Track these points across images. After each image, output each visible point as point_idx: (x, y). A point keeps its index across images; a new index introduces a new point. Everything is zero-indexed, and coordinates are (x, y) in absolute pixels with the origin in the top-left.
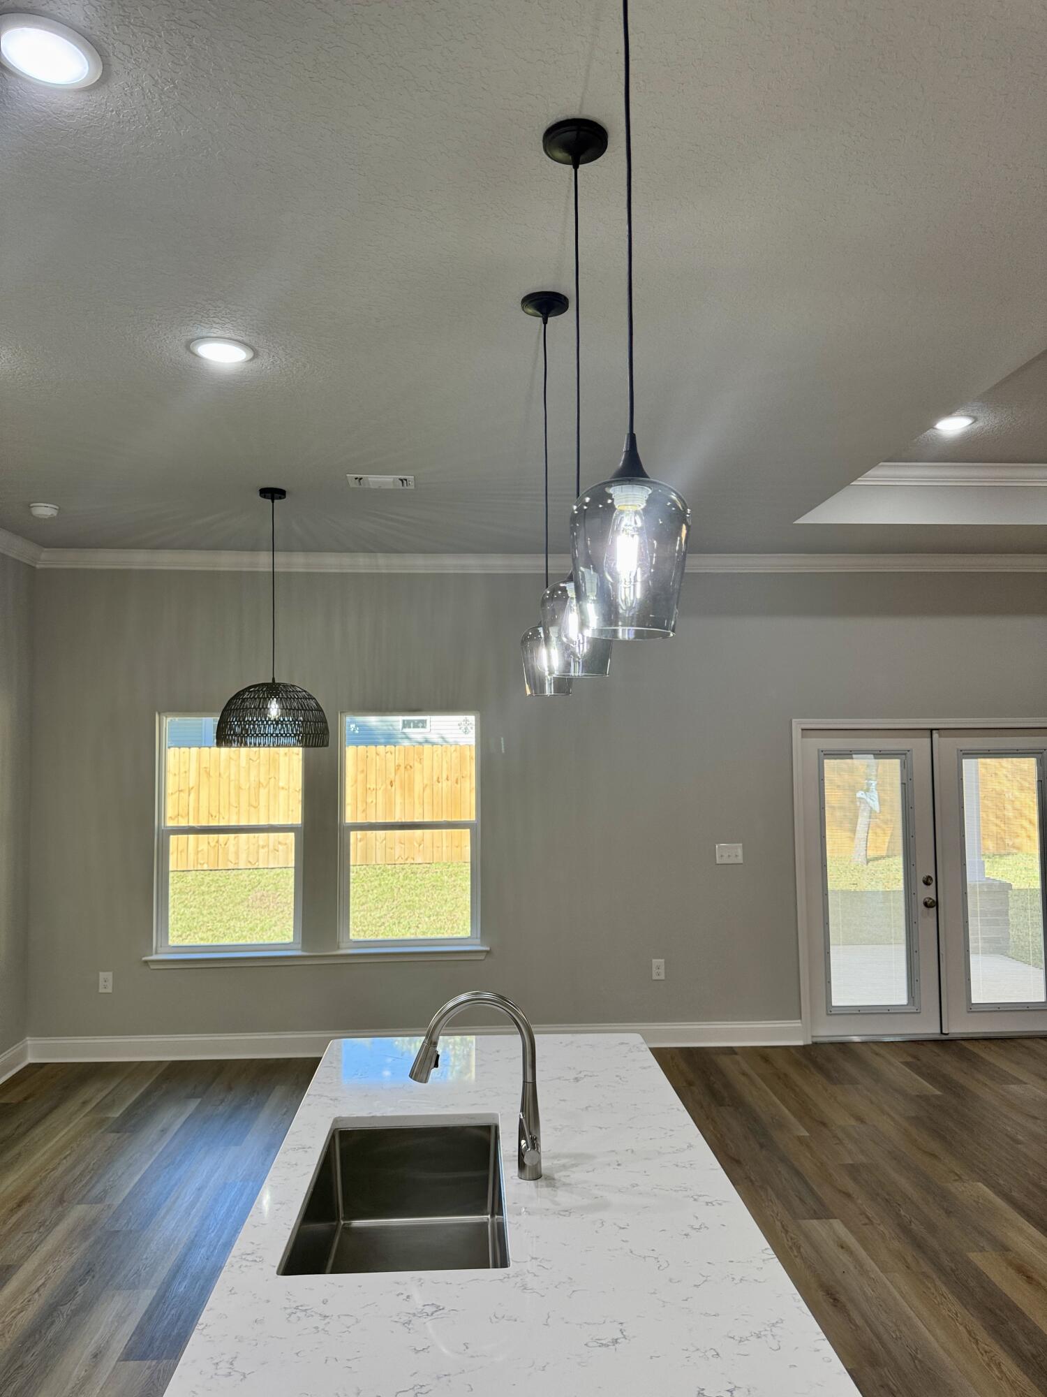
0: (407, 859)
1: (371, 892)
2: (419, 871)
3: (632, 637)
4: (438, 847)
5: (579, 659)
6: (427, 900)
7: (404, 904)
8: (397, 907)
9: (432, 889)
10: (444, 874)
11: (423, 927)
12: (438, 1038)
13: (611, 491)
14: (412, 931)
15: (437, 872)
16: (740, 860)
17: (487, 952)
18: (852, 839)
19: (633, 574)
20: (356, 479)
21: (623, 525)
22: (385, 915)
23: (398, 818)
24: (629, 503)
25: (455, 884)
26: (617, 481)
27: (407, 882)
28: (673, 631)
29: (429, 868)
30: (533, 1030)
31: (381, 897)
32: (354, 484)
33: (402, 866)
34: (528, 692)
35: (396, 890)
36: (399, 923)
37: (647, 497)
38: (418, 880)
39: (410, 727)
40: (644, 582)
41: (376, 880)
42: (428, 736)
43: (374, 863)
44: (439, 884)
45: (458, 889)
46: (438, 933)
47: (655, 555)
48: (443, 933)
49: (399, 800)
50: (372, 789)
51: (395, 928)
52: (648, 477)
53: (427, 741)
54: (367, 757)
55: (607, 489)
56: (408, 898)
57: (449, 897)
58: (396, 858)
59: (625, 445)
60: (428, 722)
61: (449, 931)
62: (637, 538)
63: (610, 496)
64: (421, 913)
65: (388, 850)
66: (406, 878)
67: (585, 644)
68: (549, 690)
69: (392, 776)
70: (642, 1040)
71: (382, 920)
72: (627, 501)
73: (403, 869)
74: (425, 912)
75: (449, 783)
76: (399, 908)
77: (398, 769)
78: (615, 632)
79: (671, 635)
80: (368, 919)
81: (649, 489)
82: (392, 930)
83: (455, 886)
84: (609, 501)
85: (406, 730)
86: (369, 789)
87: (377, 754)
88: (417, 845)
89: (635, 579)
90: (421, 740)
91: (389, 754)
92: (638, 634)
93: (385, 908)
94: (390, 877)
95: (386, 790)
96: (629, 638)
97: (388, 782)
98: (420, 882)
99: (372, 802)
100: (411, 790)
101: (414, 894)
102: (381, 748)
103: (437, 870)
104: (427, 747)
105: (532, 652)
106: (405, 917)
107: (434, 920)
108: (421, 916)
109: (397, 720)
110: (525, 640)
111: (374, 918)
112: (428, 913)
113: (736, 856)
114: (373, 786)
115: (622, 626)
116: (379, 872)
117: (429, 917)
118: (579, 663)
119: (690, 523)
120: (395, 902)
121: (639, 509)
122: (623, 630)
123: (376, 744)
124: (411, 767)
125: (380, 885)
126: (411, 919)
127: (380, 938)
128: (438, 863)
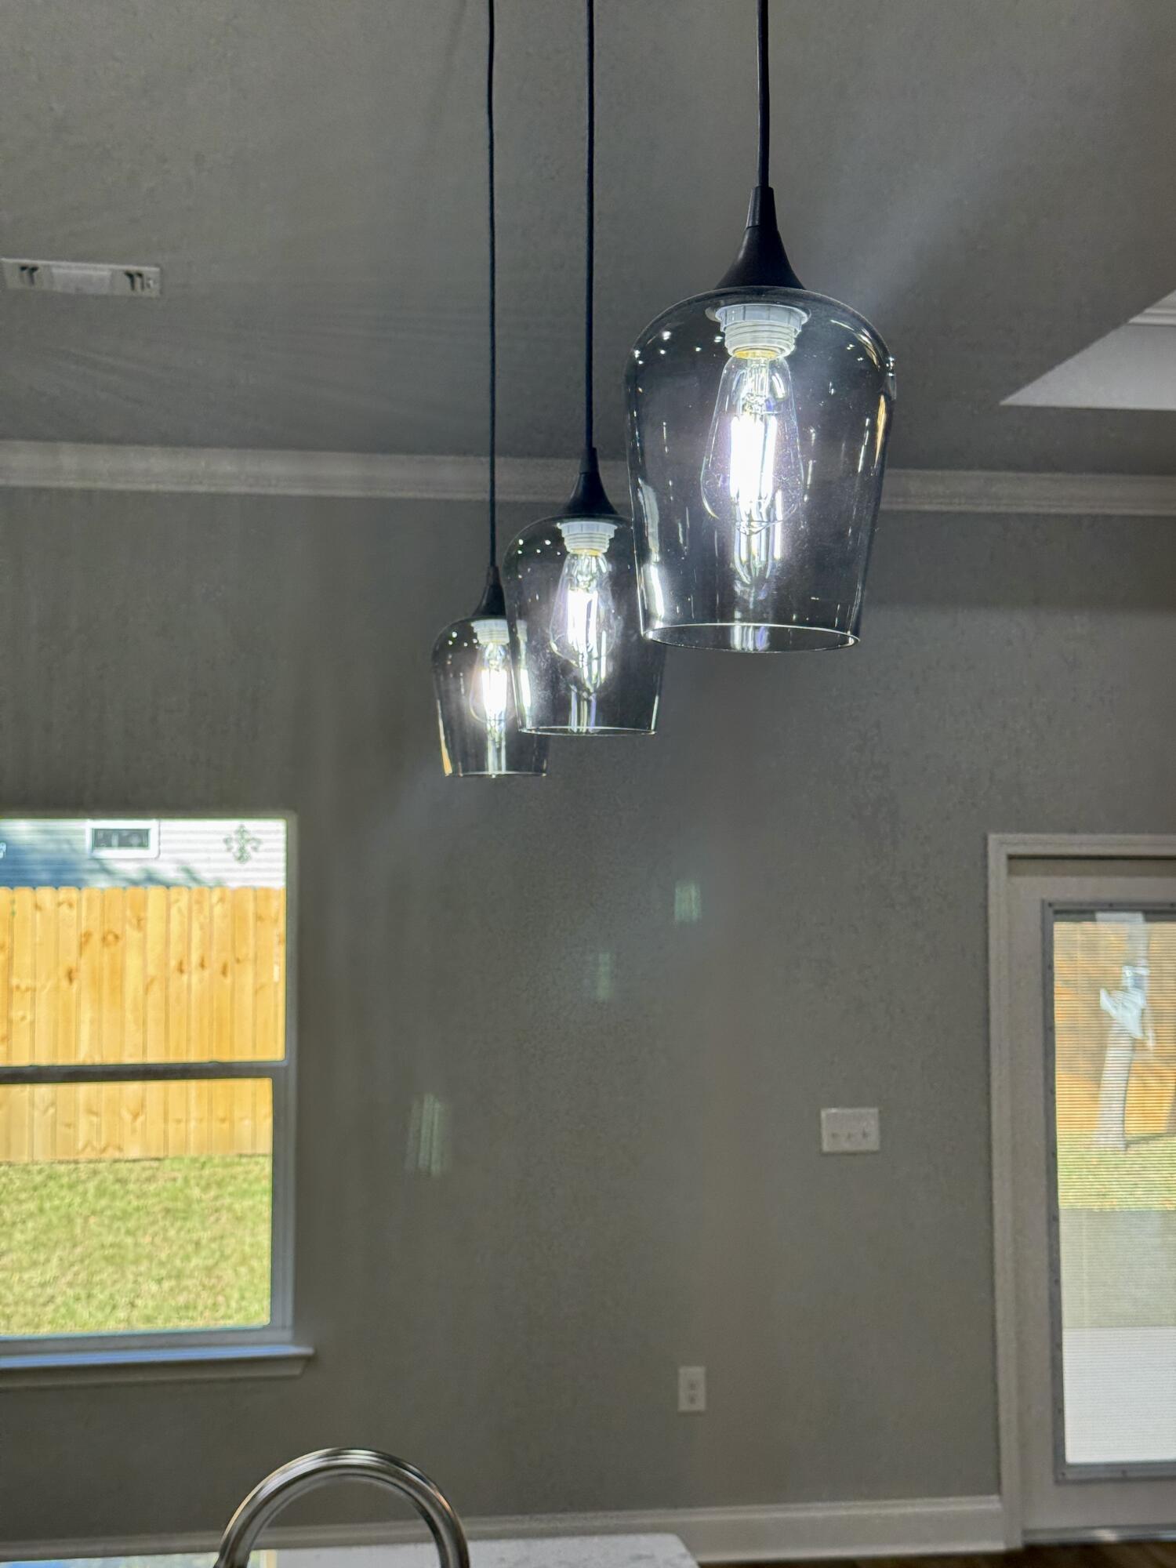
0: (104, 1150)
1: (19, 1226)
2: (133, 1177)
3: (762, 645)
4: (179, 1121)
5: (589, 694)
6: (152, 1243)
7: (97, 1254)
8: (82, 1261)
9: (164, 1218)
10: (192, 1182)
11: (145, 1305)
12: (247, 1558)
13: (718, 315)
14: (121, 1314)
15: (174, 1180)
16: (872, 1143)
17: (308, 1360)
18: (1094, 1098)
19: (765, 504)
20: (23, 268)
21: (743, 394)
22: (56, 1278)
23: (84, 1055)
24: (759, 345)
25: (218, 1203)
26: (736, 293)
27: (103, 1202)
28: (856, 633)
29: (158, 1169)
30: (465, 1529)
31: (43, 1238)
32: (15, 281)
33: (92, 1166)
34: (448, 769)
35: (79, 1221)
36: (89, 1296)
37: (799, 331)
38: (131, 1197)
39: (109, 845)
40: (791, 523)
41: (31, 1198)
42: (155, 866)
43: (26, 1159)
44: (180, 1205)
45: (225, 1216)
46: (180, 1319)
47: (811, 463)
48: (192, 1318)
49: (86, 1015)
50: (23, 987)
51: (82, 1311)
52: (800, 286)
53: (151, 879)
54: (13, 913)
55: (708, 312)
56: (109, 1239)
57: (205, 1236)
58: (80, 1145)
59: (749, 215)
60: (153, 837)
61: (207, 1313)
62: (773, 422)
63: (715, 328)
64: (141, 1274)
65: (60, 1129)
66: (101, 1192)
67: (604, 660)
68: (495, 765)
69: (71, 959)
70: (682, 1549)
71: (49, 1291)
72: (754, 340)
73: (95, 1173)
74: (150, 1269)
75: (206, 973)
76: (87, 1262)
77: (87, 941)
78: (726, 633)
79: (851, 641)
80: (17, 1289)
81: (804, 314)
82: (71, 1314)
83: (217, 1211)
84: (718, 339)
85: (104, 853)
86: (18, 987)
87: (37, 907)
88: (127, 1117)
89: (768, 514)
90: (134, 876)
91: (64, 908)
92: (776, 638)
93: (55, 1261)
94: (64, 1192)
95: (57, 988)
96: (755, 649)
97: (62, 972)
98: (135, 1203)
99: (23, 1018)
100: (118, 989)
101: (123, 1231)
102: (46, 895)
103: (176, 1174)
104: (154, 893)
105: (456, 676)
106: (102, 1283)
107: (172, 1289)
108: (140, 1279)
109: (83, 829)
110: (440, 652)
111: (31, 1287)
112: (156, 1272)
113: (865, 1135)
114: (26, 983)
115: (742, 620)
116: (38, 1179)
117: (159, 1281)
118: (589, 702)
119: (894, 394)
120: (79, 1250)
121: (781, 357)
122: (743, 627)
123: (34, 884)
124: (117, 937)
125: (41, 1210)
126: (118, 1286)
127: (45, 1331)
128: (180, 1159)
